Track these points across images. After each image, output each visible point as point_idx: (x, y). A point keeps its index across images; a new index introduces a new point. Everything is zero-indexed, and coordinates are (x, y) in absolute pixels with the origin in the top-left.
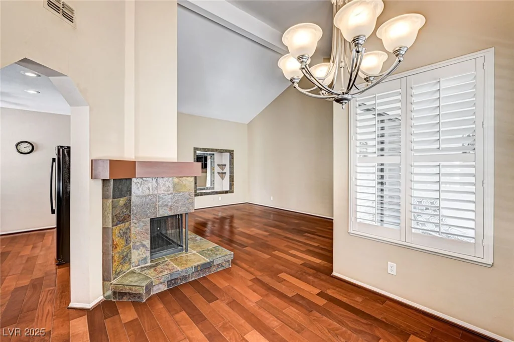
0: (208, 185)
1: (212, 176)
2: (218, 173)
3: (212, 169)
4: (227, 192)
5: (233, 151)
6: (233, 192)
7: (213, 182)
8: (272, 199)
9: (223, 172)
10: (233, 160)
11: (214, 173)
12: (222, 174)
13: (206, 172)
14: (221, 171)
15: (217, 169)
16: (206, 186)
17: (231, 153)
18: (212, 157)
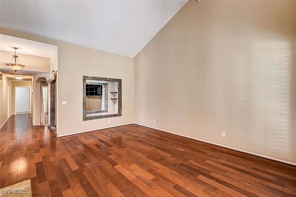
0: (103, 109)
1: (106, 101)
2: (111, 99)
3: (106, 95)
4: (115, 115)
5: (121, 80)
6: (121, 115)
7: (106, 106)
8: (154, 122)
9: (115, 98)
10: (121, 88)
11: (107, 99)
12: (114, 100)
13: (101, 98)
14: (113, 98)
15: (110, 96)
16: (101, 110)
17: (120, 81)
18: (106, 86)
